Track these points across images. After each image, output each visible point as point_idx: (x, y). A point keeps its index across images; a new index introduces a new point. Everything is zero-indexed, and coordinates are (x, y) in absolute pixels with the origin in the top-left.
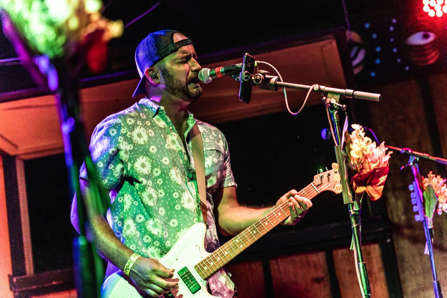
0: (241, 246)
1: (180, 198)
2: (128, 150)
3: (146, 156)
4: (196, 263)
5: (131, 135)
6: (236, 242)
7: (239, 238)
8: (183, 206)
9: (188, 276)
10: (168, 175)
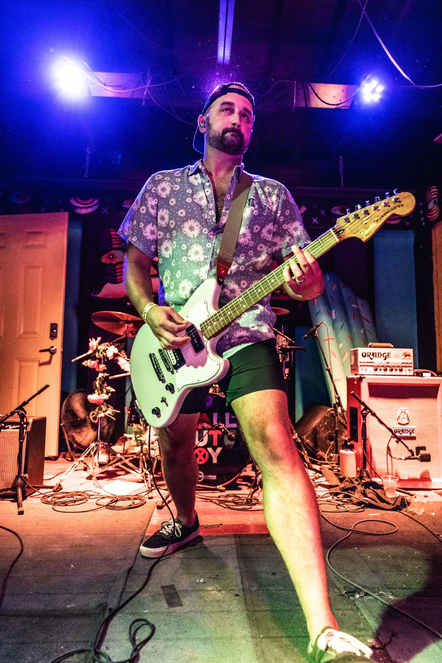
0: (244, 306)
1: (187, 251)
2: (154, 205)
3: (166, 209)
4: (201, 322)
5: (156, 190)
6: (239, 301)
7: (243, 296)
8: (189, 258)
9: (194, 334)
10: (180, 227)
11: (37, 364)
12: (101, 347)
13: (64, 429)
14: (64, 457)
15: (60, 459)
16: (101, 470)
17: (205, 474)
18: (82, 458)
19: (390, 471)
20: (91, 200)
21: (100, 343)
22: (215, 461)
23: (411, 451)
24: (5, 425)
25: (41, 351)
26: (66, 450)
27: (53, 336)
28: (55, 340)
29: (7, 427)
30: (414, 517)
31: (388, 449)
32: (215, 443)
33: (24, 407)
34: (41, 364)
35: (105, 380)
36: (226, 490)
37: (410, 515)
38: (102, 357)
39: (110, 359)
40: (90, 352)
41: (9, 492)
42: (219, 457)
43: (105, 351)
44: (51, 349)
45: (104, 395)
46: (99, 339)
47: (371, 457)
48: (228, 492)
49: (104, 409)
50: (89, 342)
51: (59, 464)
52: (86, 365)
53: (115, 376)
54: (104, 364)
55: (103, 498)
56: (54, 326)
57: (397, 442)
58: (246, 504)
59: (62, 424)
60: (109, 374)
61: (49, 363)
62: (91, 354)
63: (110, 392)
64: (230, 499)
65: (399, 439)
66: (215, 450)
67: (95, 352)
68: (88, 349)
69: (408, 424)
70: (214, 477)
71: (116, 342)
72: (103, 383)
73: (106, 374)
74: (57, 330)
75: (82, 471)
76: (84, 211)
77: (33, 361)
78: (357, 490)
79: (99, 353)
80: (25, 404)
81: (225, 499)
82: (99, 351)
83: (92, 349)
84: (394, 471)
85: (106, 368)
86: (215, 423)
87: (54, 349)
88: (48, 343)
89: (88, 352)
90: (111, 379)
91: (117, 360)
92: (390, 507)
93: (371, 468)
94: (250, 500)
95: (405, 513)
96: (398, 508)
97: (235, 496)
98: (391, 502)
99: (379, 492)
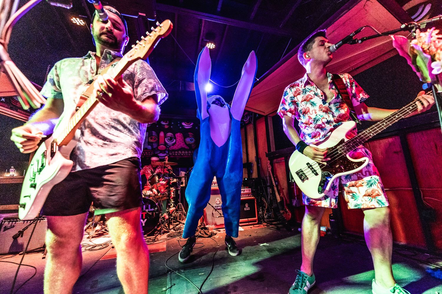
16: (95, 233)
19: (213, 222)
22: (144, 225)
23: (220, 214)
24: (43, 218)
29: (44, 219)
30: (214, 239)
31: (213, 214)
32: (144, 218)
36: (148, 236)
37: (213, 239)
41: (42, 249)
42: (145, 223)
47: (206, 218)
55: (90, 246)
57: (215, 211)
58: (152, 242)
65: (216, 210)
66: (144, 220)
69: (219, 204)
78: (198, 231)
84: (215, 222)
86: (144, 209)
92: (207, 236)
93: (206, 221)
94: (155, 240)
95: (212, 238)
96: (210, 236)
97: (150, 239)
98: (209, 234)
99: (206, 231)
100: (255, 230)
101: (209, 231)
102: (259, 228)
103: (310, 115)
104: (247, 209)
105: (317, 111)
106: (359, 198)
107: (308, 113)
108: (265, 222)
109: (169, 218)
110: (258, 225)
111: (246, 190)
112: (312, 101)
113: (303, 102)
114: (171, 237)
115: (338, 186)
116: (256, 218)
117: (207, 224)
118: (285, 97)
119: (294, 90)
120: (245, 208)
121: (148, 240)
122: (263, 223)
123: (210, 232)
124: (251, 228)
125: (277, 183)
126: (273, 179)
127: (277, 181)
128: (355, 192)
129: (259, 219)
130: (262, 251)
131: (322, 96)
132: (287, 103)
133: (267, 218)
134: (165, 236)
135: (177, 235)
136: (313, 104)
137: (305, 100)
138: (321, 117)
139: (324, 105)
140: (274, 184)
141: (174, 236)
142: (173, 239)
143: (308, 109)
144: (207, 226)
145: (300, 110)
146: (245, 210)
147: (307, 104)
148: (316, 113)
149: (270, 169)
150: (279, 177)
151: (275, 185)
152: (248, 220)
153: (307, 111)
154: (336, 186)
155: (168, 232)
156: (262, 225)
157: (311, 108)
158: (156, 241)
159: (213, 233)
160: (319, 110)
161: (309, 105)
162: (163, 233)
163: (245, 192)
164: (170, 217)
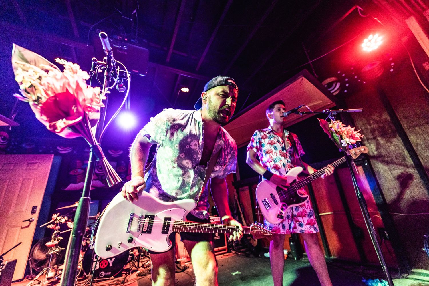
11: (19, 228)
12: (59, 218)
13: (30, 262)
14: (28, 278)
15: (25, 280)
16: (48, 282)
17: (105, 272)
18: (37, 277)
19: (185, 255)
20: (68, 148)
21: (58, 216)
22: (111, 265)
25: (23, 221)
26: (30, 274)
27: (33, 212)
28: (34, 215)
33: (3, 257)
34: (22, 228)
35: (58, 234)
36: (115, 278)
38: (59, 223)
39: (63, 223)
40: (52, 221)
42: (113, 263)
43: (61, 219)
44: (31, 219)
45: (55, 242)
46: (58, 214)
48: (115, 279)
49: (54, 249)
50: (53, 216)
51: (23, 283)
52: (49, 228)
53: (64, 232)
54: (59, 226)
56: (35, 208)
58: (121, 284)
59: (29, 260)
60: (60, 231)
61: (28, 226)
62: (53, 222)
63: (59, 240)
64: (115, 283)
66: (111, 260)
67: (55, 221)
68: (51, 219)
70: (110, 273)
71: (68, 215)
72: (57, 235)
73: (59, 231)
74: (36, 209)
75: (37, 285)
76: (64, 152)
77: (17, 226)
79: (57, 221)
80: (4, 254)
81: (112, 283)
82: (57, 220)
83: (54, 219)
85: (60, 228)
87: (32, 219)
88: (29, 216)
89: (51, 220)
90: (61, 234)
91: (67, 223)
92: (180, 271)
93: (178, 254)
94: (124, 281)
95: (185, 272)
96: (183, 271)
97: (118, 280)
98: (181, 268)
99: (178, 265)
100: (226, 259)
101: (181, 265)
102: (229, 256)
103: (272, 155)
104: (217, 238)
105: (278, 154)
106: (304, 226)
107: (271, 153)
108: (234, 250)
109: (140, 255)
110: (227, 254)
111: (215, 219)
112: (275, 145)
113: (269, 145)
114: (142, 276)
115: (291, 216)
116: (225, 247)
117: (179, 257)
118: (255, 137)
119: (262, 134)
120: (215, 237)
121: (116, 283)
122: (232, 251)
123: (183, 265)
124: (222, 257)
125: (243, 210)
126: (239, 206)
127: (243, 208)
128: (301, 221)
129: (228, 247)
130: (235, 280)
131: (282, 143)
132: (255, 142)
133: (236, 246)
134: (134, 276)
135: (148, 273)
136: (275, 148)
137: (270, 144)
138: (280, 159)
139: (283, 151)
140: (241, 211)
141: (145, 274)
142: (144, 278)
143: (271, 150)
144: (179, 260)
145: (265, 150)
146: (215, 239)
147: (271, 147)
148: (277, 155)
149: (236, 197)
150: (244, 205)
151: (241, 213)
152: (218, 249)
153: (270, 152)
154: (289, 216)
155: (137, 270)
156: (231, 253)
157: (274, 151)
158: (126, 283)
159: (187, 267)
160: (279, 154)
161: (272, 148)
162: (132, 273)
163: (215, 221)
164: (140, 253)
